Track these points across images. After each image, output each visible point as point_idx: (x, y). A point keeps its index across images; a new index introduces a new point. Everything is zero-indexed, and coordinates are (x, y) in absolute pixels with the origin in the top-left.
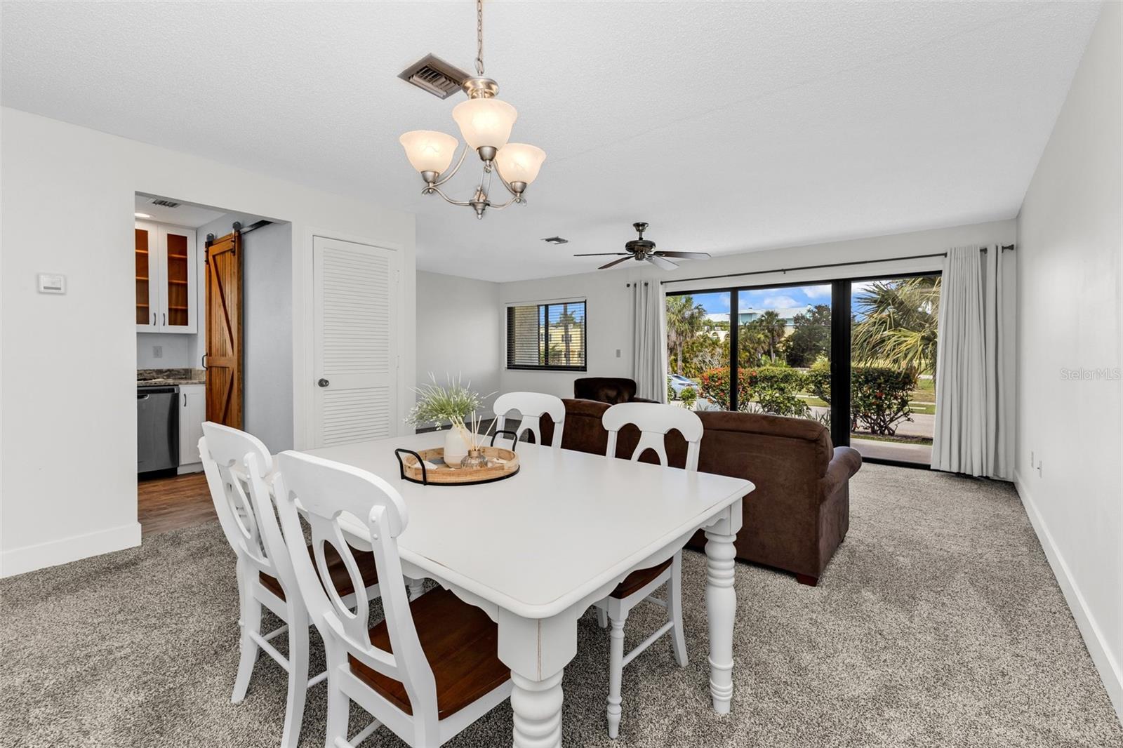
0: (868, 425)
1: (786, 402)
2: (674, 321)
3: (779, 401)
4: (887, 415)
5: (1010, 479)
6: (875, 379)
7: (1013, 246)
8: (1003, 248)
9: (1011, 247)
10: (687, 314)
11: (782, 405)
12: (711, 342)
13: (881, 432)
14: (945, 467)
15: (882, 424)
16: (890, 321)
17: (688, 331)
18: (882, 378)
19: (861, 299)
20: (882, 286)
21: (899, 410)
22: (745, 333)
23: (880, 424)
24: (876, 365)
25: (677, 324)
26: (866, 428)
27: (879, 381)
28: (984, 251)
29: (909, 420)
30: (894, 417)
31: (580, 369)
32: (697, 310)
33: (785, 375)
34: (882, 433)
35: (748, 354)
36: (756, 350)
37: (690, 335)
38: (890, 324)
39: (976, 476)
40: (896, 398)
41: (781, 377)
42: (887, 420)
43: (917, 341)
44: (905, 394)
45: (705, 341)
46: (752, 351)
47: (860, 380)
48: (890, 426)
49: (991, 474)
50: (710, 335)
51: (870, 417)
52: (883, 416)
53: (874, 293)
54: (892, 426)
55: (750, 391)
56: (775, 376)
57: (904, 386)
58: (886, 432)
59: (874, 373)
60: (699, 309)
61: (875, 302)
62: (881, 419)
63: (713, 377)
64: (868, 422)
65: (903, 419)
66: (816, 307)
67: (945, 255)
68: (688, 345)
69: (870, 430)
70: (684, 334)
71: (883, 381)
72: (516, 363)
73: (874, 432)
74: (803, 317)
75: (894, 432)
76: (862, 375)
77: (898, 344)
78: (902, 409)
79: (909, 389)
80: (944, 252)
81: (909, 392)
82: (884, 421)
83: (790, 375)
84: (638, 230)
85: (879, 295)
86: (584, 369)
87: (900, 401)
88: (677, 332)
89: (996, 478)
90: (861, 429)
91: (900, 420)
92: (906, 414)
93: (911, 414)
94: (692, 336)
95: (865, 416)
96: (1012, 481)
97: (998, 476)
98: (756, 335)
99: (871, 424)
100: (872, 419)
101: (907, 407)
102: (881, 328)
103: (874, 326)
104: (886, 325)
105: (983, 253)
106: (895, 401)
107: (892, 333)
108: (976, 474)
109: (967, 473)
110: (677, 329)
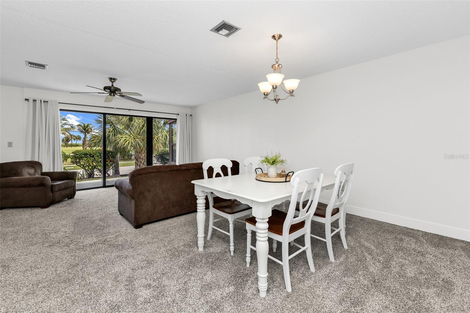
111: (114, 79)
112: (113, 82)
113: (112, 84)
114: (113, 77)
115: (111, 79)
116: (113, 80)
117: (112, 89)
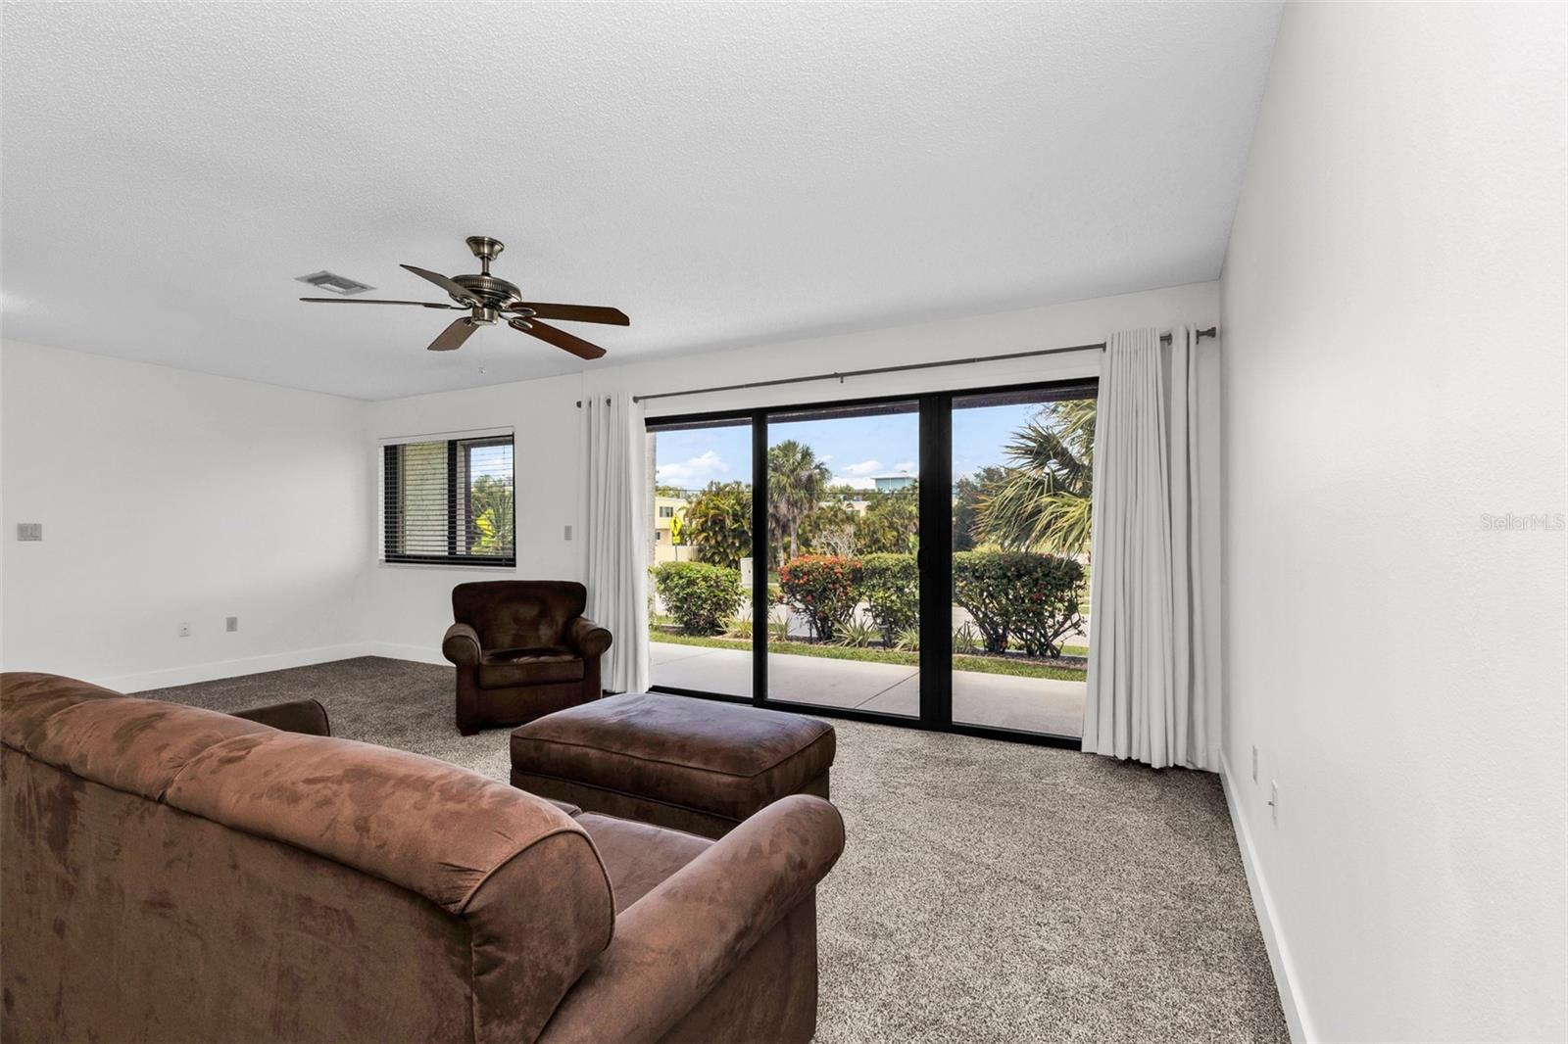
0: (1023, 642)
1: (906, 609)
2: (784, 486)
3: (895, 608)
4: (1050, 627)
5: (1215, 769)
6: (1029, 573)
7: (1214, 329)
8: (1199, 334)
9: (1211, 333)
10: (804, 474)
11: (899, 614)
12: (844, 516)
13: (1041, 653)
14: (1105, 750)
15: (1043, 640)
16: (1049, 481)
17: (805, 501)
18: (1039, 570)
19: (1012, 447)
20: (1040, 429)
21: (1066, 619)
22: (893, 505)
23: (1039, 641)
24: (1034, 551)
25: (788, 490)
26: (1020, 649)
27: (1035, 575)
28: (1167, 339)
29: (1080, 633)
30: (1059, 628)
31: (503, 562)
32: (818, 470)
33: (903, 567)
34: (1043, 655)
35: (895, 533)
36: (906, 528)
37: (807, 506)
38: (1049, 486)
39: (1157, 767)
40: (1061, 600)
41: (897, 569)
42: (1049, 634)
43: (1083, 513)
44: (1074, 594)
45: (836, 516)
46: (901, 530)
47: (1009, 574)
48: (1054, 643)
49: (1181, 762)
50: (844, 507)
51: (1025, 630)
52: (1044, 628)
53: (1029, 438)
54: (1056, 642)
55: (852, 592)
56: (888, 569)
57: (1071, 582)
58: (1049, 653)
59: (1028, 562)
60: (821, 469)
61: (1032, 451)
62: (1041, 633)
63: (796, 570)
64: (1022, 639)
65: (1072, 631)
66: (985, 470)
67: (1103, 346)
68: (810, 522)
69: (1025, 651)
70: (799, 505)
71: (1040, 574)
72: (408, 553)
73: (1031, 654)
74: (968, 483)
75: (1059, 652)
76: (1011, 566)
77: (1056, 518)
78: (1070, 618)
79: (1079, 587)
80: (1102, 342)
81: (1080, 592)
82: (1044, 636)
83: (911, 566)
84: (478, 254)
85: (1035, 441)
86: (511, 562)
87: (1066, 604)
88: (788, 502)
89: (1190, 767)
90: (1012, 650)
91: (1067, 633)
92: (1076, 625)
93: (1082, 624)
94: (811, 508)
95: (1019, 630)
96: (1217, 771)
97: (1194, 765)
98: (906, 507)
99: (1026, 641)
100: (1028, 633)
101: (1076, 614)
102: (1036, 492)
103: (1027, 489)
104: (1043, 488)
105: (1166, 343)
106: (1060, 605)
107: (1049, 499)
108: (1156, 765)
109: (1142, 761)
110: (789, 497)
111: (492, 243)
112: (486, 259)
113: (485, 266)
114: (486, 234)
115: (476, 242)
116: (486, 250)
117: (487, 286)
